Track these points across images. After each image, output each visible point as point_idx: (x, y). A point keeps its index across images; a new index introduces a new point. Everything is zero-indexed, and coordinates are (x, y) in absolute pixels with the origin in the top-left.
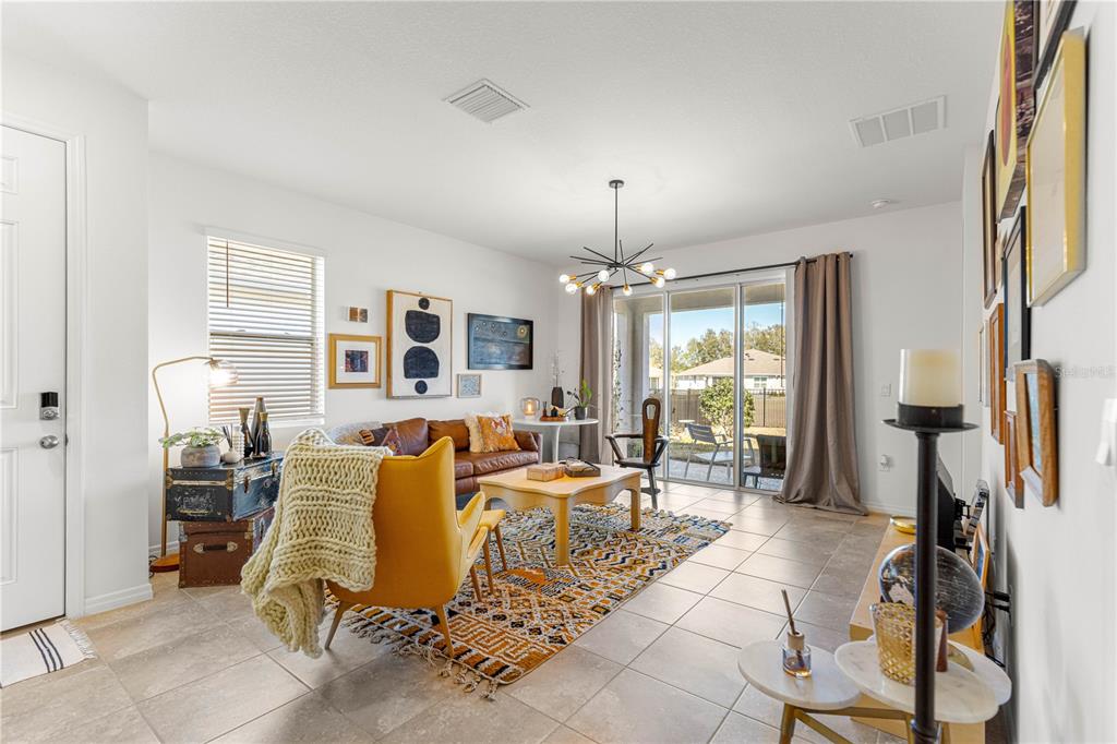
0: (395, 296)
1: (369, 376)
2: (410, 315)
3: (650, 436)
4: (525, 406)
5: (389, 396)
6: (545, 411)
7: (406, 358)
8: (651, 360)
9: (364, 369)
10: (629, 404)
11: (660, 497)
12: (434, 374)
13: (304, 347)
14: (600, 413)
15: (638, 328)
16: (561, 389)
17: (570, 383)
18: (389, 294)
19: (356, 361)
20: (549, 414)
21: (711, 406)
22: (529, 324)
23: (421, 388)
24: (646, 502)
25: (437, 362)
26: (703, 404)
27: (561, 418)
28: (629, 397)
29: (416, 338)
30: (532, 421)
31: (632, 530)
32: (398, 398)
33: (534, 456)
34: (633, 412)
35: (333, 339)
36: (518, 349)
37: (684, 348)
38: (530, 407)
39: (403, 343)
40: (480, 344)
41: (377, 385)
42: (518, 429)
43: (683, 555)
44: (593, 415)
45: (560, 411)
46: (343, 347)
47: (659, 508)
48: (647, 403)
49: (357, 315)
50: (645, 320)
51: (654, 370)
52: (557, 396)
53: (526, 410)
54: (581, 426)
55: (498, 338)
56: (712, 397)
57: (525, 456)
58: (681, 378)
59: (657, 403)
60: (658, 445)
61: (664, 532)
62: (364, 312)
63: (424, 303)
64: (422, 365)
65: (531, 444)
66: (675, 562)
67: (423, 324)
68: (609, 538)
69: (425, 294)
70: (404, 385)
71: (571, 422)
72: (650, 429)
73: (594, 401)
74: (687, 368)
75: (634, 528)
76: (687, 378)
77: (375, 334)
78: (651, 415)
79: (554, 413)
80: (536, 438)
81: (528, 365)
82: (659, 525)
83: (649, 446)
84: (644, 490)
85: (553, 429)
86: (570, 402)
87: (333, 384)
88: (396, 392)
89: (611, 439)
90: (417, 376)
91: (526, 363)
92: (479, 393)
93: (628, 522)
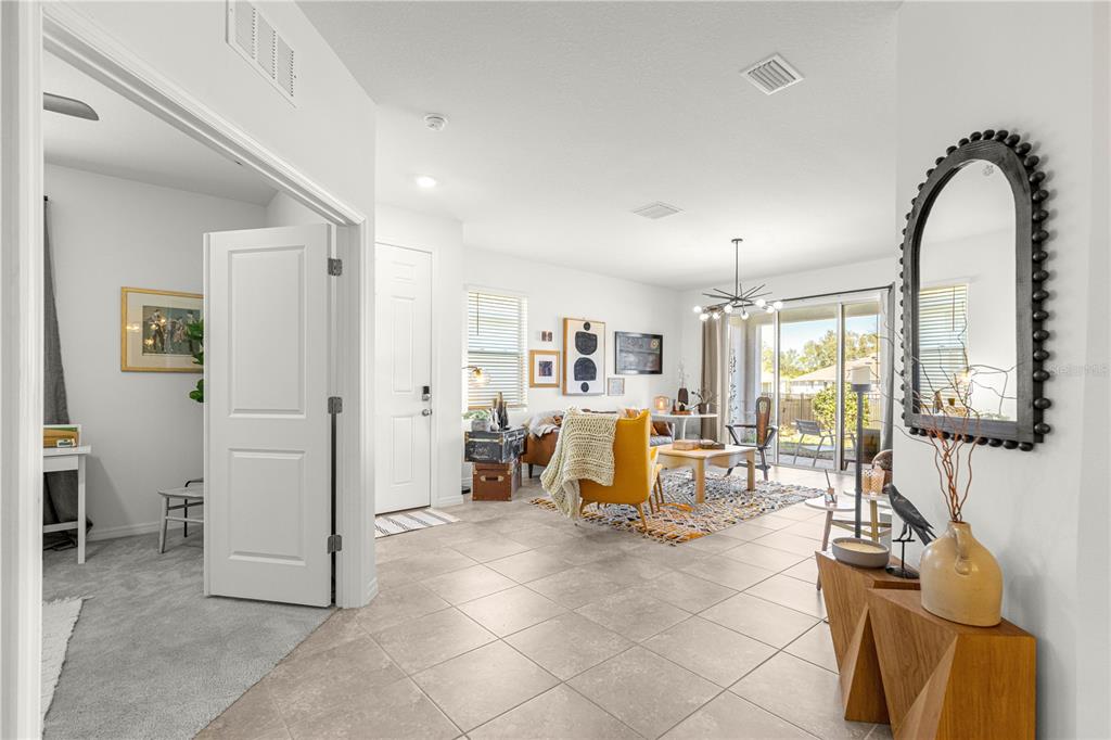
0: (569, 321)
1: (552, 379)
2: (578, 335)
3: (762, 426)
4: (658, 402)
5: (564, 393)
6: (674, 407)
7: (576, 366)
8: (763, 365)
9: (550, 374)
10: (743, 404)
11: (771, 471)
12: (593, 378)
13: (513, 359)
14: (719, 409)
15: (750, 338)
16: (686, 390)
17: (693, 385)
18: (565, 321)
19: (546, 368)
20: (677, 409)
21: (824, 409)
22: (660, 338)
23: (585, 388)
24: (759, 474)
25: (595, 369)
26: (816, 408)
27: (688, 412)
28: (743, 399)
29: (582, 351)
30: (664, 414)
31: (749, 490)
32: (571, 395)
33: (668, 439)
34: (746, 409)
35: (532, 353)
36: (651, 358)
37: (801, 352)
38: (661, 404)
39: (574, 355)
40: (624, 354)
41: (558, 386)
42: (656, 420)
43: (786, 504)
44: (713, 410)
45: (687, 407)
46: (539, 358)
47: (770, 479)
48: (759, 400)
49: (546, 336)
50: (757, 331)
51: (765, 376)
52: (683, 395)
53: (658, 406)
54: (702, 419)
55: (637, 349)
56: (825, 400)
57: (663, 438)
58: (795, 383)
59: (769, 401)
60: (769, 431)
61: (773, 492)
62: (550, 334)
63: (587, 326)
64: (586, 370)
65: (667, 430)
66: (780, 506)
67: (587, 342)
68: (732, 493)
69: (587, 319)
70: (574, 386)
71: (695, 415)
72: (763, 420)
73: (713, 399)
74: (804, 373)
75: (750, 488)
76: (803, 383)
77: (557, 350)
78: (763, 411)
79: (682, 409)
80: (670, 426)
81: (658, 371)
82: (769, 489)
83: (762, 434)
84: (757, 467)
85: (681, 420)
86: (693, 400)
87: (533, 385)
88: (569, 391)
89: (730, 428)
90: (582, 379)
91: (657, 369)
92: (623, 392)
93: (745, 486)
